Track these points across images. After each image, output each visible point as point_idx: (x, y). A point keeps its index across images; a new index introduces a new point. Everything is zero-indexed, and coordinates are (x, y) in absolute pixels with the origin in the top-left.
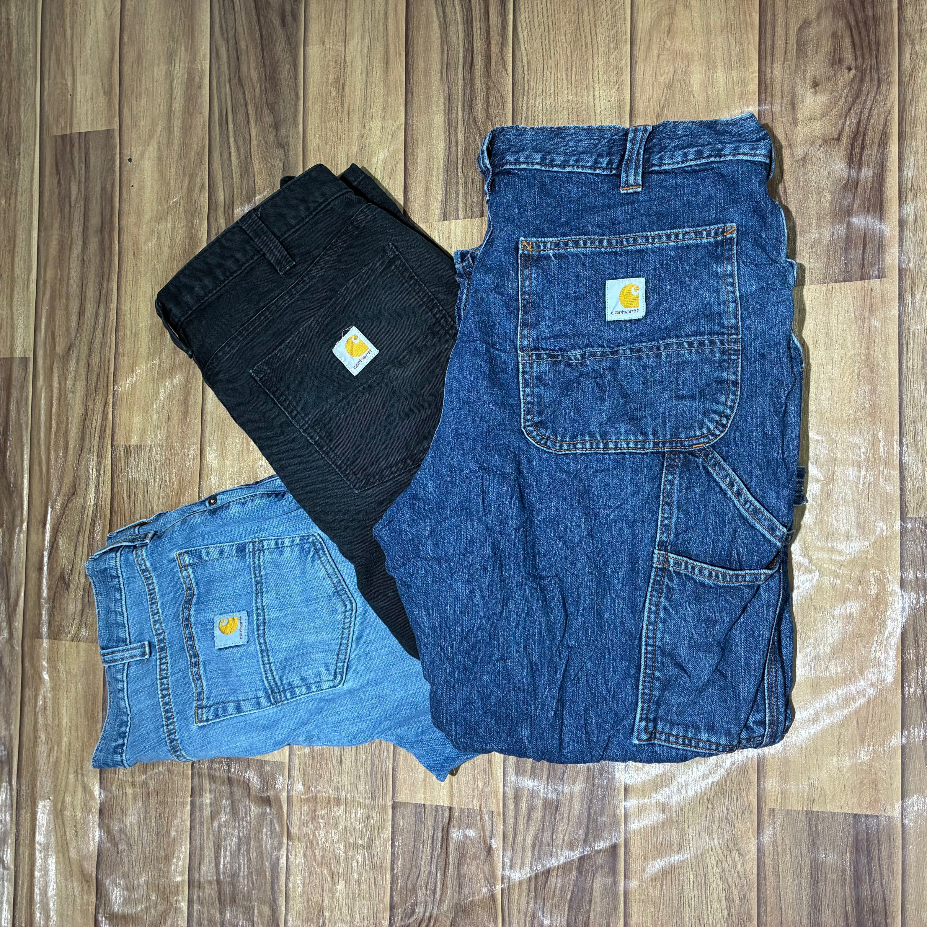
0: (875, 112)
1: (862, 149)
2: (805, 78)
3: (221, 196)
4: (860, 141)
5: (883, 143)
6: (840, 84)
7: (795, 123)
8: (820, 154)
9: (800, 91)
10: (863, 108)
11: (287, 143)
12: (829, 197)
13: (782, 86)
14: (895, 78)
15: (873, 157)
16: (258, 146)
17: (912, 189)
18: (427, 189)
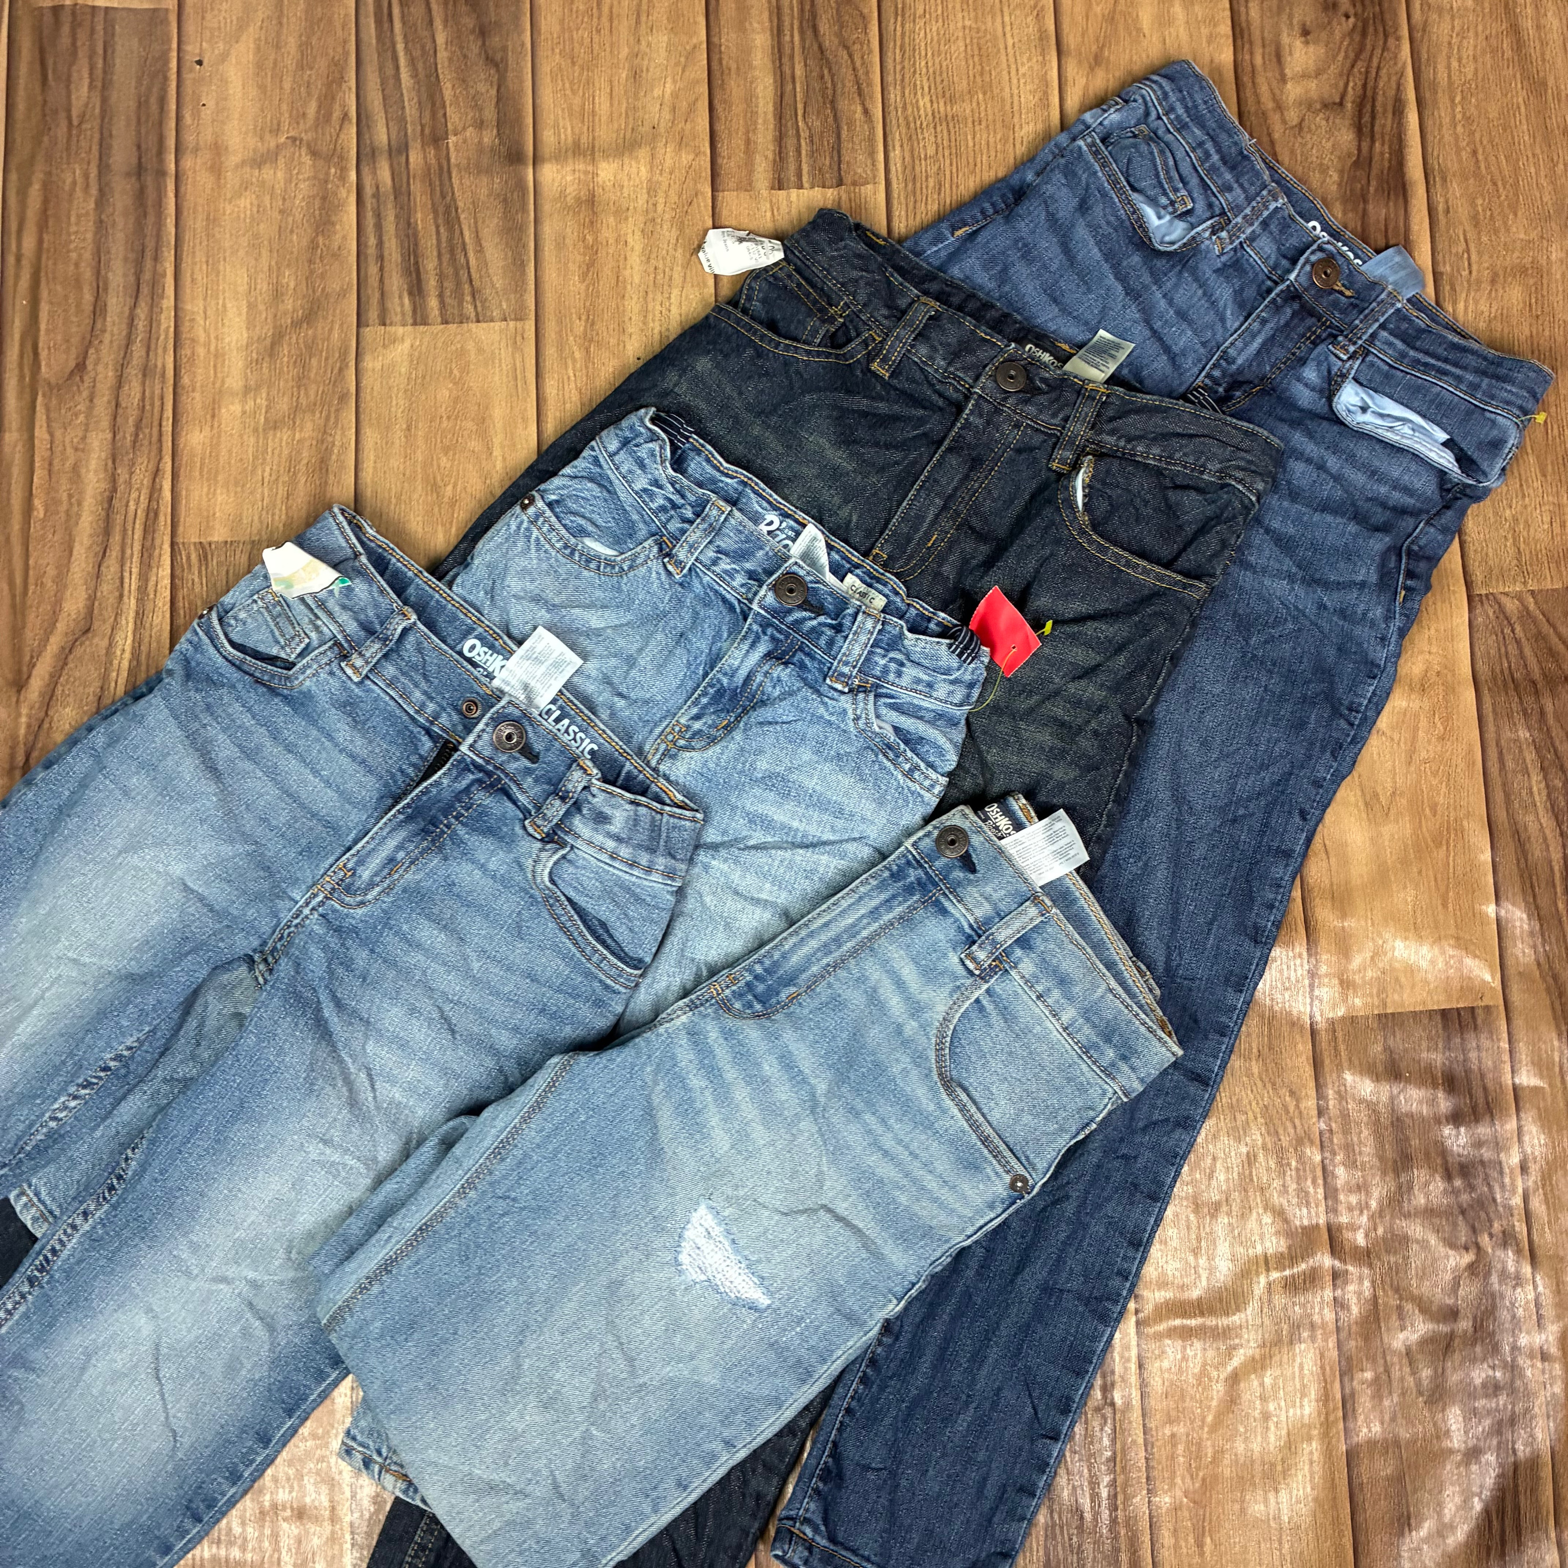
0: (1383, 72)
1: (1373, 117)
2: (1291, 24)
3: (381, 135)
4: (1368, 107)
5: (1399, 110)
6: (1338, 35)
7: (1283, 79)
8: (1319, 119)
9: (1285, 39)
10: (1368, 67)
11: (504, 59)
12: (1336, 177)
13: (1262, 32)
14: (1405, 32)
15: (1388, 128)
16: (450, 60)
17: (1441, 171)
18: (748, 142)
